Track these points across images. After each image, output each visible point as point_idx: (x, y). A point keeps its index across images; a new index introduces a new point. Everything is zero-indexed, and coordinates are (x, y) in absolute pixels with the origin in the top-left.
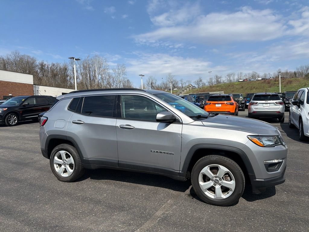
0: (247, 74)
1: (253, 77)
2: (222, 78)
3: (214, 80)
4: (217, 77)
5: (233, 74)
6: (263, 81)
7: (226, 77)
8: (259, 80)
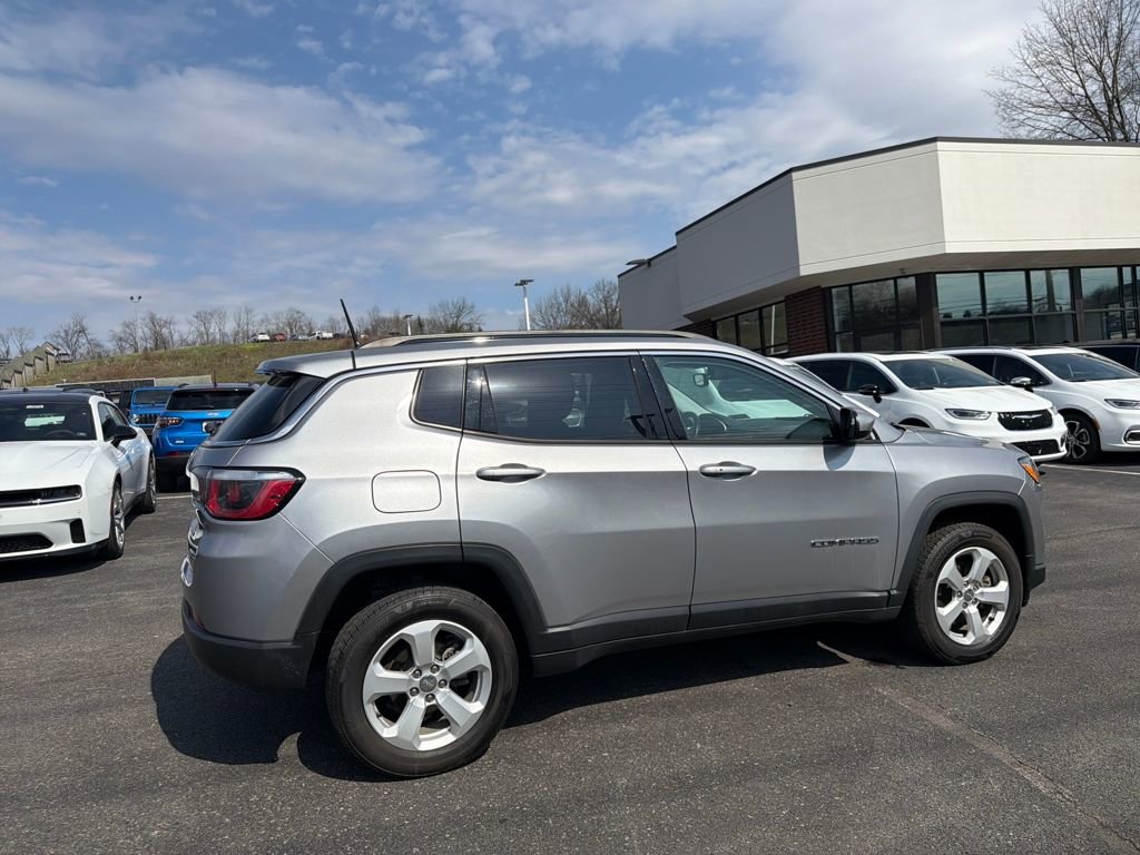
0: (270, 317)
1: (290, 325)
2: (175, 324)
3: (142, 331)
4: (152, 319)
6: (341, 342)
7: (190, 323)
8: (323, 339)
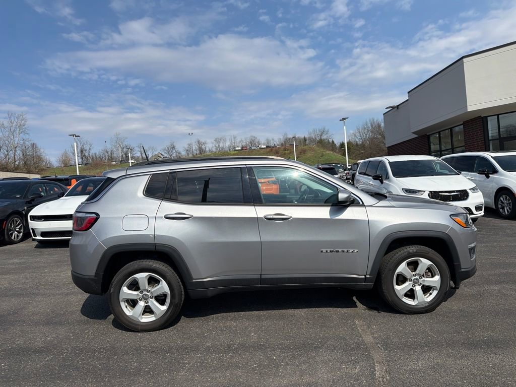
0: (243, 140)
1: (251, 143)
2: (207, 144)
3: (195, 147)
4: (199, 142)
5: (224, 139)
6: (268, 149)
7: (212, 143)
8: (263, 148)
